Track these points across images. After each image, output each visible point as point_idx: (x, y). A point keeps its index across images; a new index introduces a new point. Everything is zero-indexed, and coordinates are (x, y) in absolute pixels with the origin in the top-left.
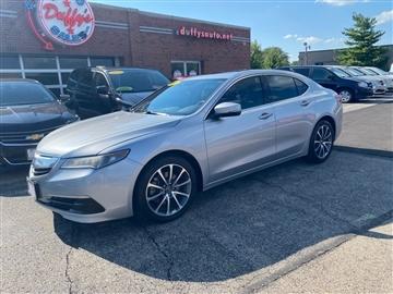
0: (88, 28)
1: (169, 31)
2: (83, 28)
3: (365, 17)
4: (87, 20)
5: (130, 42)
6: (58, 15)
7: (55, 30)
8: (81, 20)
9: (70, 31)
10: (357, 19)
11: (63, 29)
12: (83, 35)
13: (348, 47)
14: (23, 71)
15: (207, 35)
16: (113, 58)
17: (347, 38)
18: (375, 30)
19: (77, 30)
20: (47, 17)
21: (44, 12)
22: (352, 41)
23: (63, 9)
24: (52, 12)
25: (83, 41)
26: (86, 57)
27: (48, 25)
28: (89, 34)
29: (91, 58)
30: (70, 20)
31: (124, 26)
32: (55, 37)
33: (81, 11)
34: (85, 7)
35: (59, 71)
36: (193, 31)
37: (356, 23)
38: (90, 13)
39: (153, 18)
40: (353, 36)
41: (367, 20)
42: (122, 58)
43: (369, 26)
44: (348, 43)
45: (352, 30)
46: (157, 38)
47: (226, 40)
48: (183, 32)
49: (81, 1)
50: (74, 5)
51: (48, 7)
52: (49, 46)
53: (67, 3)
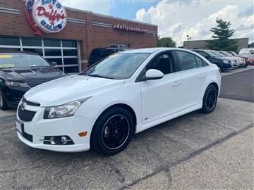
0: (63, 22)
4: (63, 17)
5: (86, 31)
6: (46, 14)
7: (43, 22)
8: (59, 17)
9: (52, 24)
10: (218, 22)
11: (48, 22)
12: (60, 26)
14: (21, 47)
15: (132, 29)
16: (76, 41)
17: (213, 34)
18: (230, 29)
19: (56, 23)
20: (39, 15)
21: (37, 12)
22: (216, 35)
23: (48, 10)
24: (42, 12)
25: (59, 30)
26: (59, 40)
27: (39, 19)
28: (63, 26)
29: (63, 40)
30: (52, 18)
31: (83, 22)
32: (43, 27)
33: (59, 12)
34: (61, 9)
35: (43, 48)
36: (124, 26)
37: (218, 25)
38: (64, 13)
39: (101, 17)
41: (225, 23)
42: (81, 42)
43: (226, 27)
44: (213, 37)
45: (216, 29)
46: (102, 29)
47: (143, 32)
48: (118, 27)
49: (59, 6)
50: (55, 8)
51: (40, 8)
52: (38, 33)
53: (51, 7)
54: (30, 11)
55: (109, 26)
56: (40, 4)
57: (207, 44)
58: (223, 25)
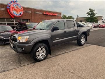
1: (41, 13)
3: (92, 9)
5: (32, 15)
6: (15, 10)
7: (14, 13)
13: (88, 17)
14: (6, 22)
15: (50, 14)
16: (27, 20)
17: (87, 15)
18: (94, 13)
22: (89, 15)
23: (16, 8)
24: (13, 9)
25: (20, 16)
26: (21, 19)
31: (30, 12)
35: (15, 22)
36: (47, 13)
37: (90, 11)
39: (37, 10)
40: (89, 14)
41: (92, 10)
42: (29, 20)
45: (89, 13)
46: (38, 15)
48: (44, 13)
52: (12, 17)
57: (85, 19)
58: (91, 11)
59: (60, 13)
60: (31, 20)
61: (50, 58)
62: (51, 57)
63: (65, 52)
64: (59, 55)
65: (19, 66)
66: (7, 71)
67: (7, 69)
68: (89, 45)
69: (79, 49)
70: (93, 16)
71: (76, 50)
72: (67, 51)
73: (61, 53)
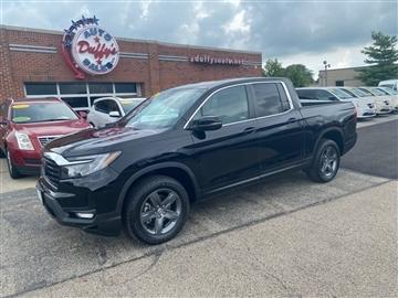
0: (114, 59)
2: (109, 59)
3: (385, 35)
4: (113, 52)
5: (149, 68)
6: (90, 50)
7: (86, 62)
8: (108, 52)
9: (99, 62)
10: (375, 37)
11: (93, 61)
12: (109, 65)
13: (367, 65)
14: (59, 96)
15: (219, 61)
16: (135, 84)
17: (367, 57)
18: (396, 48)
19: (105, 61)
20: (81, 52)
21: (78, 48)
22: (372, 59)
23: (93, 44)
24: (85, 48)
25: (109, 70)
26: (111, 83)
27: (80, 58)
28: (115, 64)
29: (116, 84)
30: (98, 54)
31: (144, 56)
32: (86, 68)
33: (108, 46)
34: (112, 41)
35: (88, 95)
36: (207, 58)
37: (375, 41)
38: (116, 46)
39: (170, 48)
40: (373, 54)
41: (387, 38)
42: (142, 84)
43: (389, 45)
44: (368, 62)
45: (372, 49)
46: (174, 64)
47: (238, 65)
48: (197, 59)
49: (108, 37)
50: (102, 41)
51: (82, 43)
52: (80, 76)
53: (97, 40)
54: (69, 48)
55: (184, 59)
56: (82, 38)
58: (383, 41)
59: (258, 57)
60: (146, 87)
61: (217, 234)
62: (223, 232)
63: (279, 211)
64: (257, 222)
65: (97, 267)
66: (53, 284)
67: (52, 279)
68: (383, 180)
69: (336, 198)
70: (389, 63)
71: (324, 201)
72: (287, 208)
73: (263, 215)
